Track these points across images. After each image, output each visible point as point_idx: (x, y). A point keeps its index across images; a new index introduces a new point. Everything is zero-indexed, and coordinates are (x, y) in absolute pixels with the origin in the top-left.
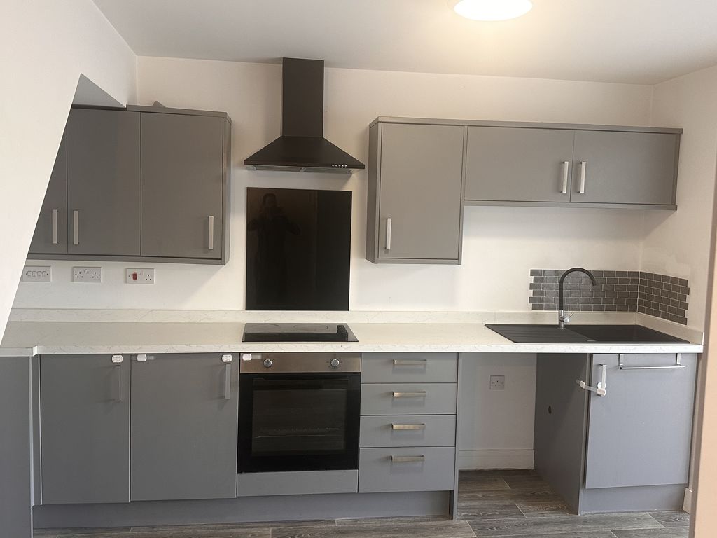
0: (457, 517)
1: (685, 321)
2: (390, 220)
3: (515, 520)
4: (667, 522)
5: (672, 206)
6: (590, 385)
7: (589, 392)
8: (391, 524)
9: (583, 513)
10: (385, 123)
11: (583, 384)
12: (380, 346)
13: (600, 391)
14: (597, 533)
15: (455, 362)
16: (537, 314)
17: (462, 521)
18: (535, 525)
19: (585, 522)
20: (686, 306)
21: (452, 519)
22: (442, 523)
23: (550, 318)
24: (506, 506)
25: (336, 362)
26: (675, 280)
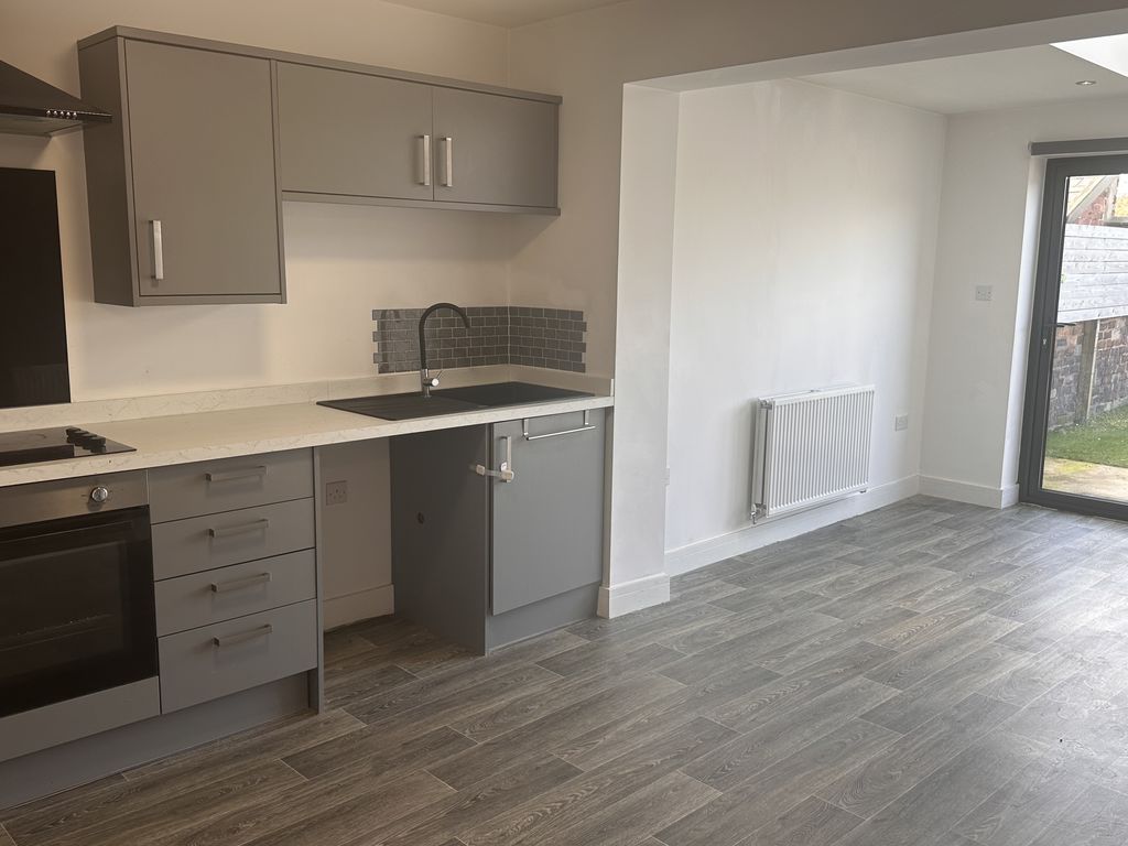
0: (325, 708)
1: (582, 368)
2: (158, 226)
3: (407, 687)
4: (589, 635)
5: (553, 209)
6: (491, 468)
7: (491, 478)
8: (223, 750)
9: (492, 649)
10: (129, 38)
11: (481, 469)
12: (182, 451)
13: (506, 474)
14: (520, 671)
15: (309, 463)
16: (386, 378)
17: (334, 711)
18: (437, 684)
19: (498, 661)
20: (583, 347)
21: (317, 713)
22: (305, 722)
23: (406, 382)
24: (384, 672)
25: (99, 492)
26: (564, 313)
